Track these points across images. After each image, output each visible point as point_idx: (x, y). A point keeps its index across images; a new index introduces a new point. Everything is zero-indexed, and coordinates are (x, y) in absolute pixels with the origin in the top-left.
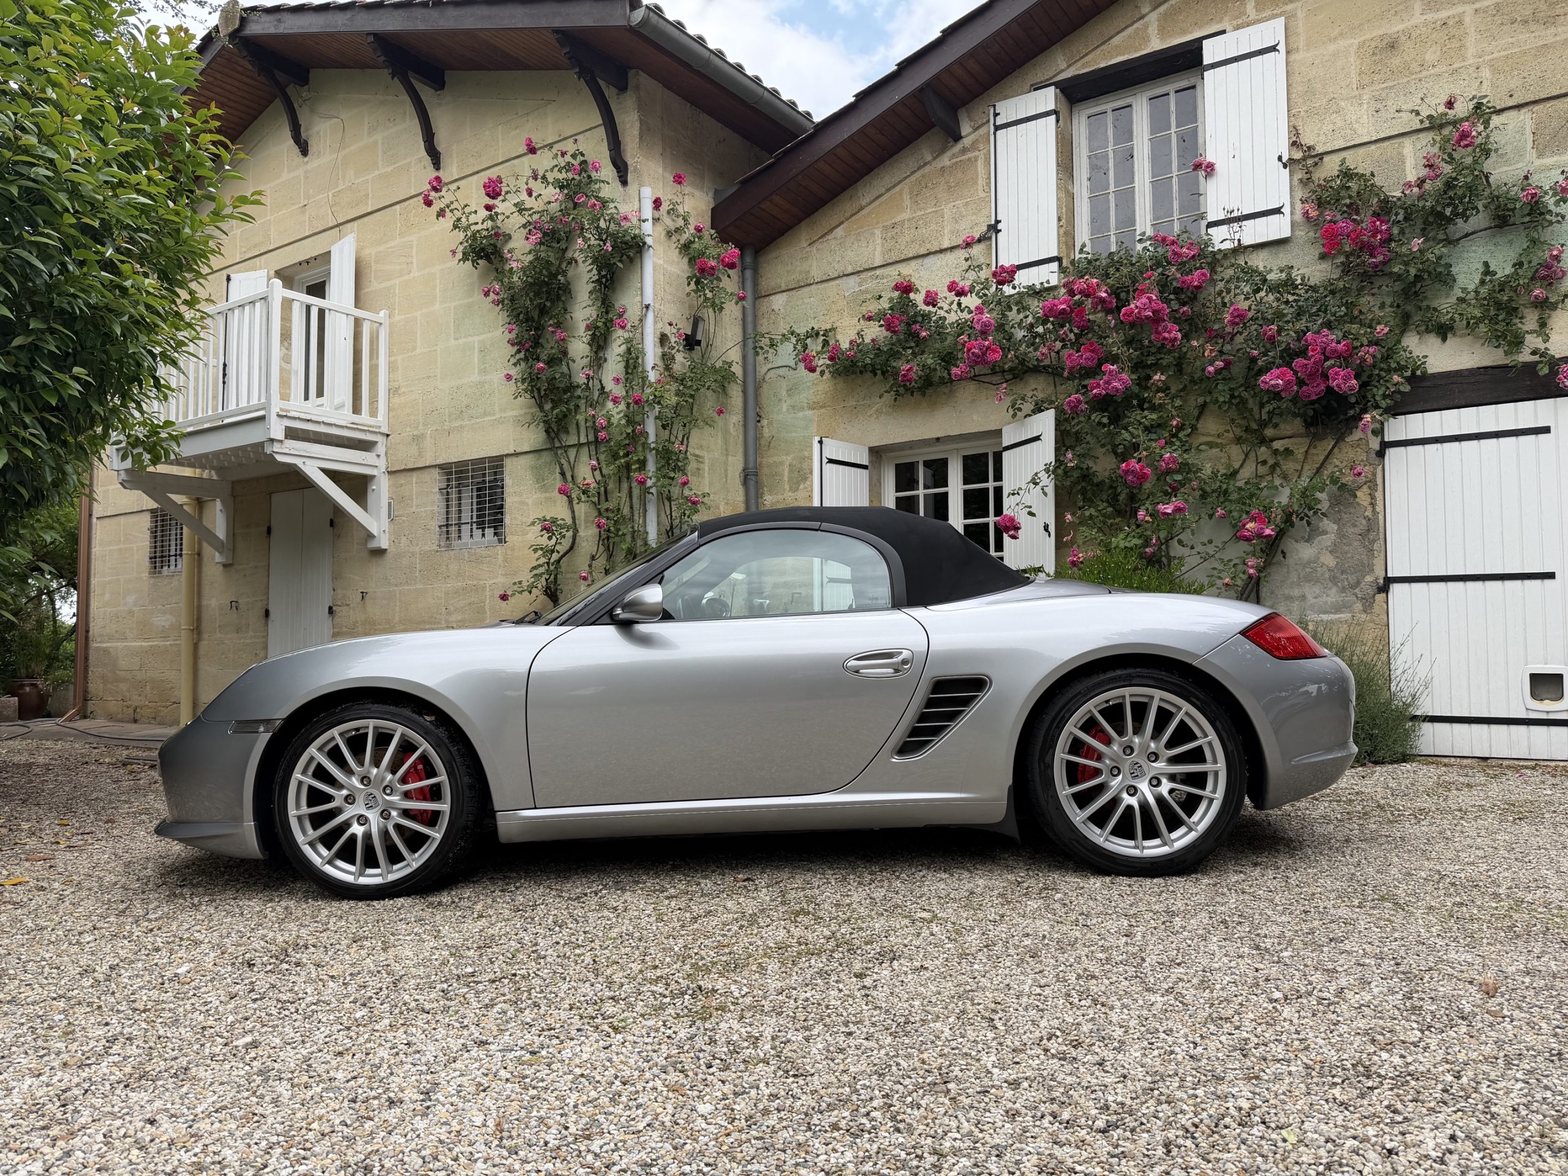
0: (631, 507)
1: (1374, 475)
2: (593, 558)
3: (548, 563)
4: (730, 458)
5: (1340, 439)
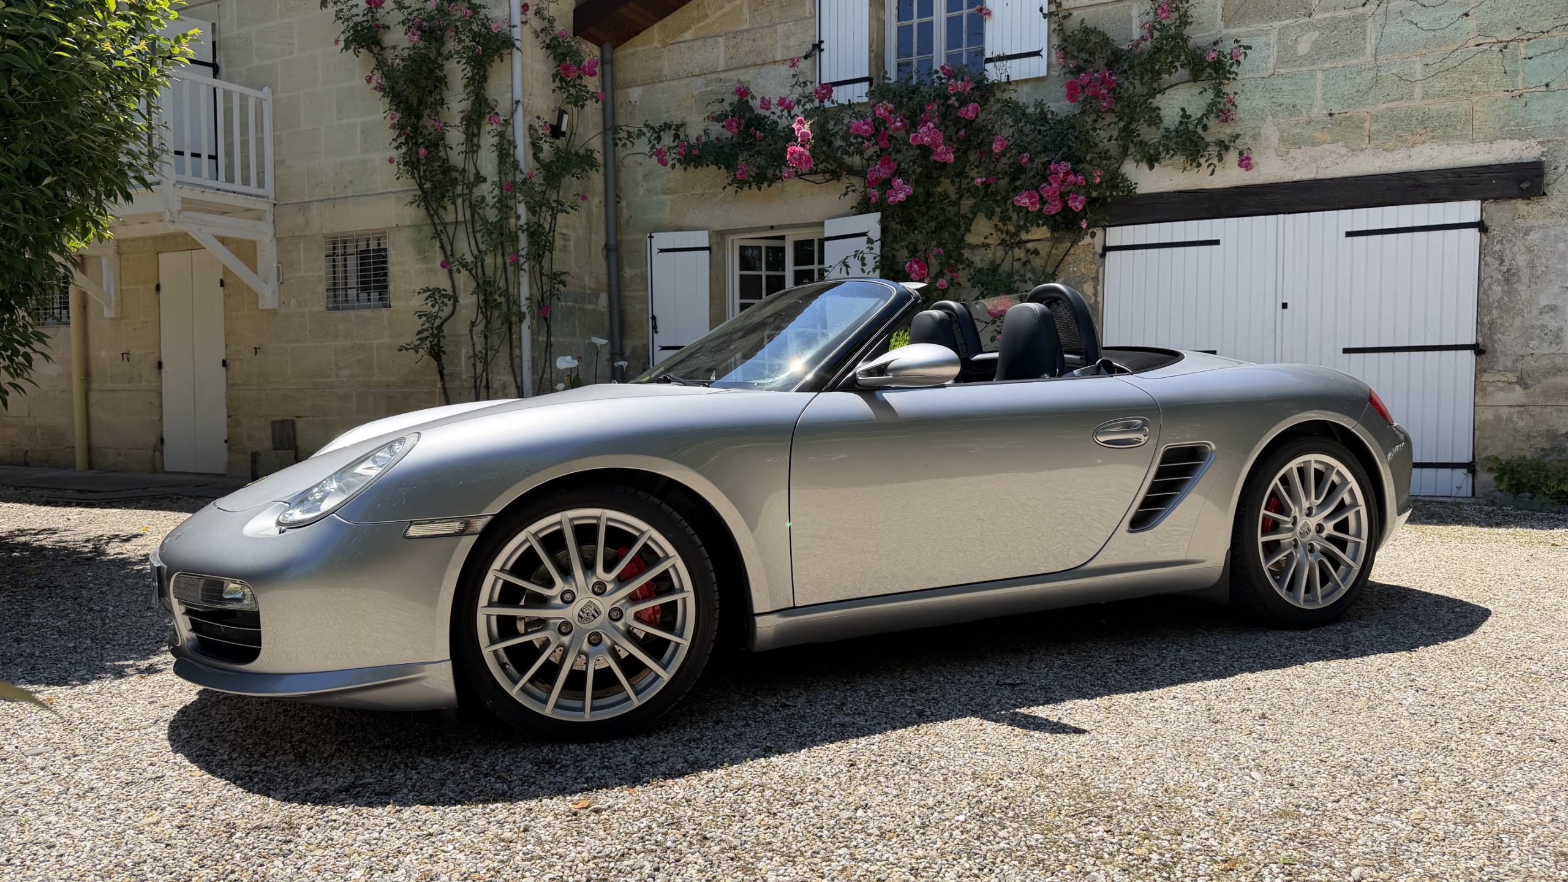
0: (506, 280)
1: (1097, 272)
2: (473, 324)
3: (432, 328)
4: (593, 236)
5: (1074, 243)
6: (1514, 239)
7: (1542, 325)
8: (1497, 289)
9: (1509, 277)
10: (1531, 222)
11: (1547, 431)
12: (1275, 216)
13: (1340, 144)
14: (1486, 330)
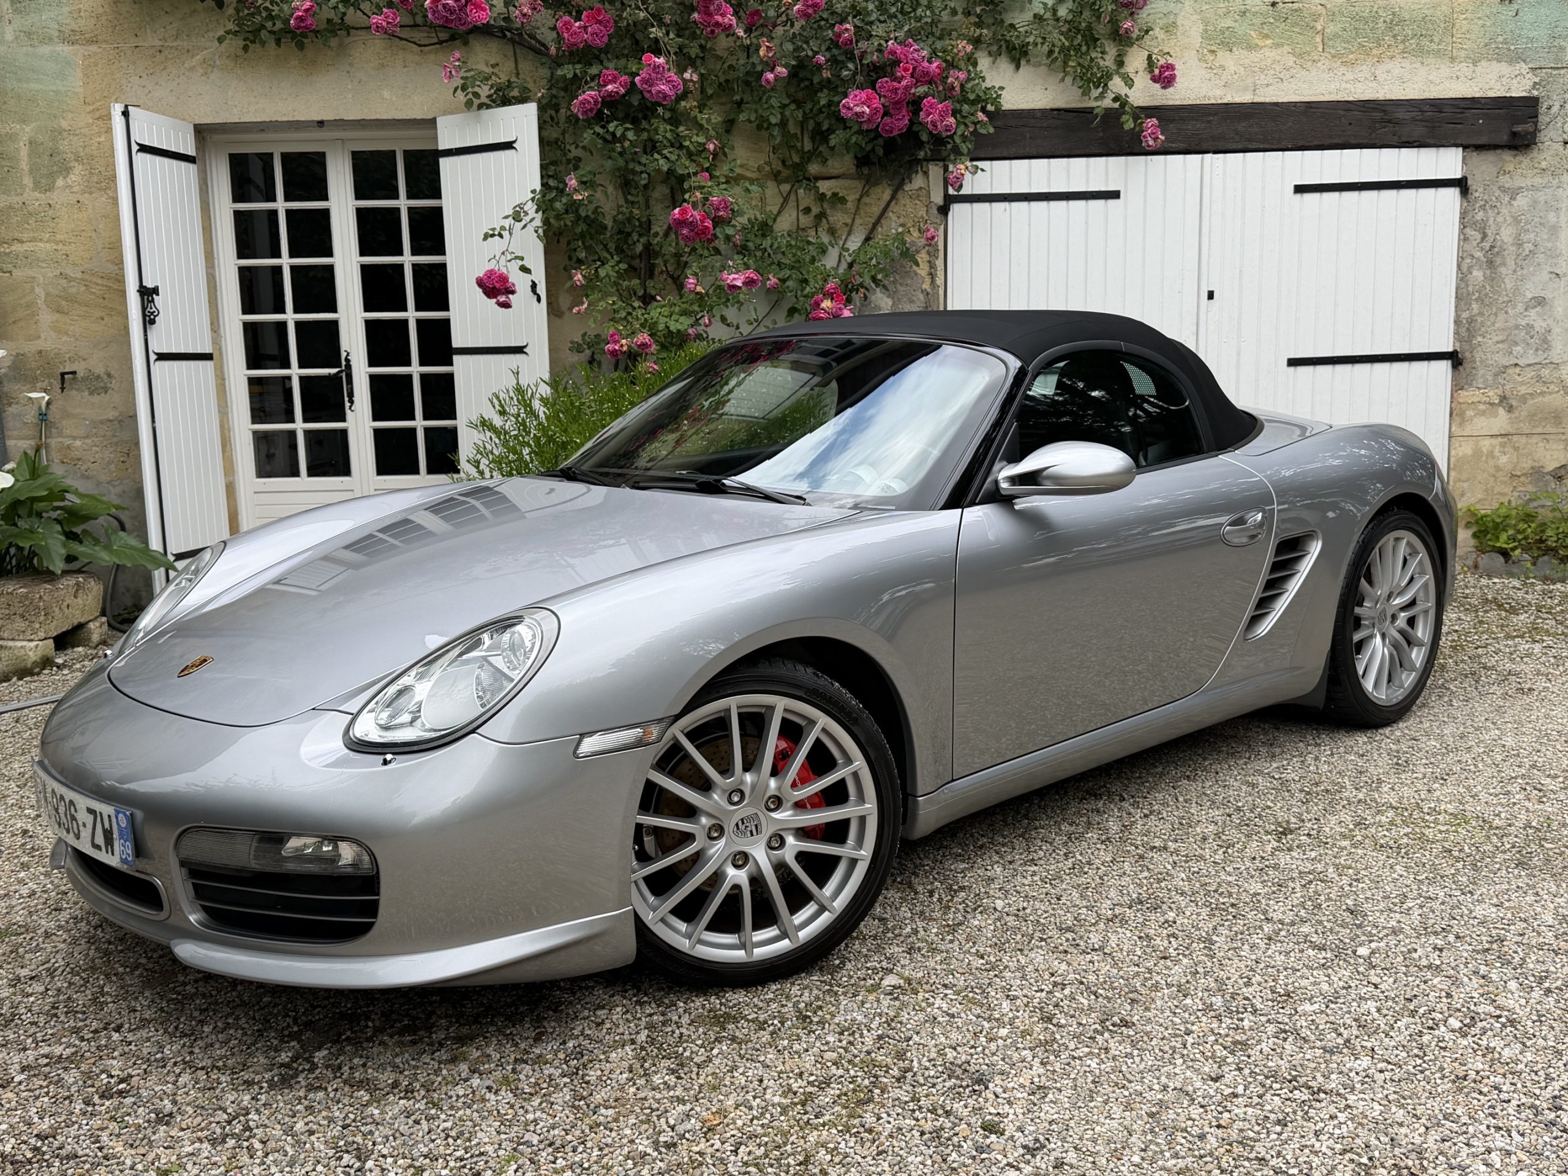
1: (936, 236)
5: (898, 188)
6: (1498, 204)
7: (1528, 325)
8: (1478, 274)
9: (1492, 260)
10: (1519, 182)
11: (1533, 468)
12: (1200, 156)
13: (1287, 48)
14: (1463, 331)
